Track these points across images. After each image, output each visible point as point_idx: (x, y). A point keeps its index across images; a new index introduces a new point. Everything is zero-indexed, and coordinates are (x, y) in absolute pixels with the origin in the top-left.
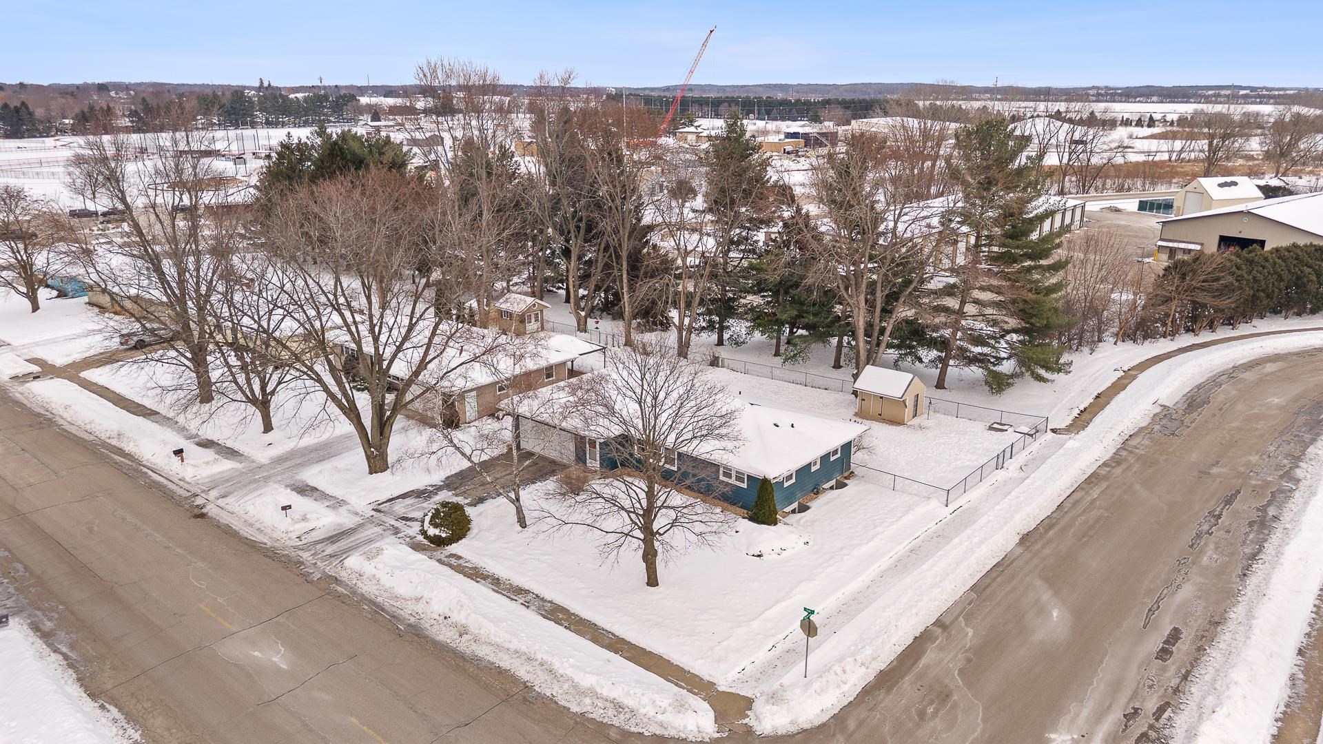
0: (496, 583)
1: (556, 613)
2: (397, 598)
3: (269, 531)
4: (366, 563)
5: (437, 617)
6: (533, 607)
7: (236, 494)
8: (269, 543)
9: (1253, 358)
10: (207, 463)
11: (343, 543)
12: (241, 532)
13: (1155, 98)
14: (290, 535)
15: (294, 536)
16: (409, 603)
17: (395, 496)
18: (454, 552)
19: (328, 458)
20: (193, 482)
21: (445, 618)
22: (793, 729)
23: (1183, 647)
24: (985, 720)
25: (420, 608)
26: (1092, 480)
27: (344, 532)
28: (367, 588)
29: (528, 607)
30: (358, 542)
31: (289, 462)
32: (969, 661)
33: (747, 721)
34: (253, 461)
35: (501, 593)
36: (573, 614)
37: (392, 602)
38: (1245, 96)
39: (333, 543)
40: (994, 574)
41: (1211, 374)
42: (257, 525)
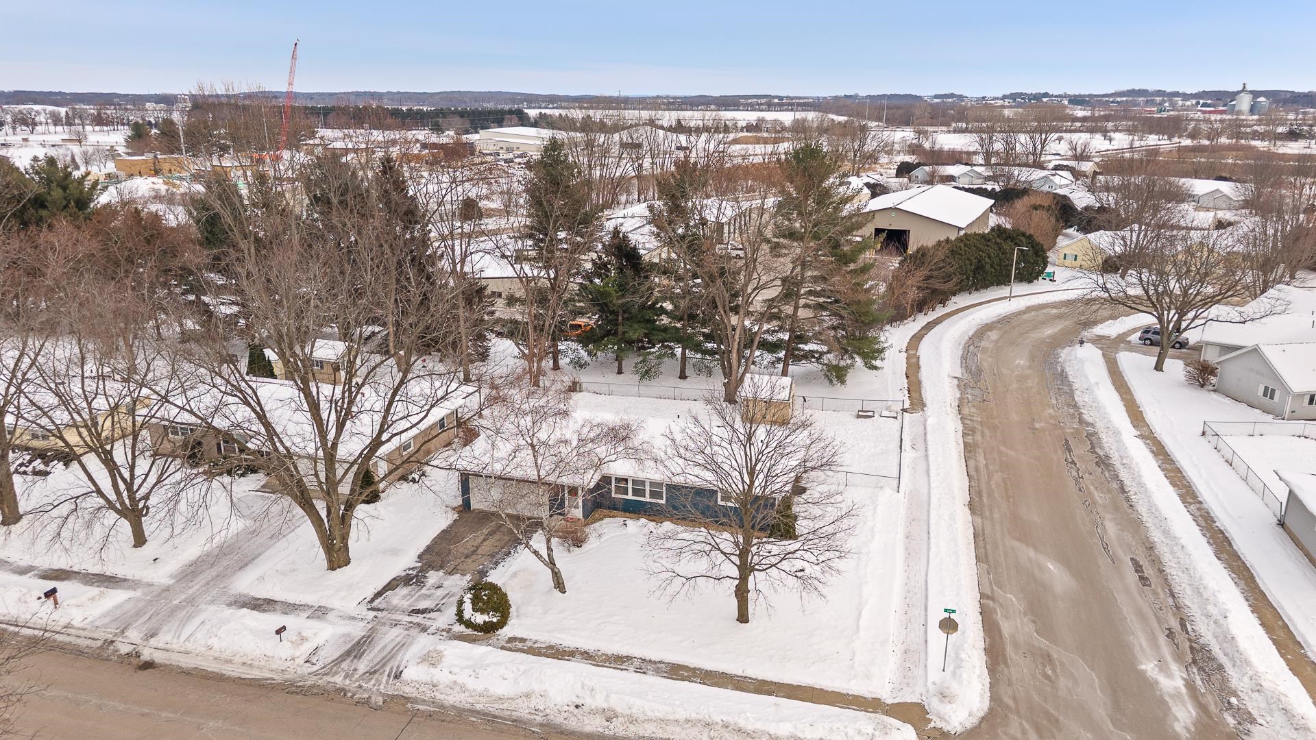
0: (587, 656)
1: (676, 672)
2: (500, 699)
3: (263, 663)
4: (432, 670)
5: (567, 708)
6: (650, 672)
7: (165, 628)
8: (276, 677)
9: (974, 329)
10: (93, 599)
11: (372, 655)
12: (224, 672)
13: (713, 107)
14: (297, 661)
15: (301, 661)
16: (519, 701)
17: (379, 588)
18: (511, 635)
19: (251, 561)
20: (89, 627)
21: (577, 707)
22: (975, 721)
23: (1149, 572)
24: (1093, 670)
25: (535, 702)
26: (969, 450)
27: (358, 642)
28: (452, 699)
29: (644, 673)
30: (388, 649)
31: (201, 577)
32: (1034, 622)
33: (932, 725)
34: (150, 585)
35: (603, 666)
36: (695, 669)
37: (496, 706)
38: (780, 105)
39: (358, 657)
40: (981, 544)
41: (961, 347)
42: (237, 659)
